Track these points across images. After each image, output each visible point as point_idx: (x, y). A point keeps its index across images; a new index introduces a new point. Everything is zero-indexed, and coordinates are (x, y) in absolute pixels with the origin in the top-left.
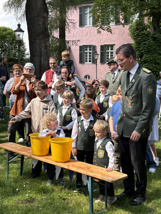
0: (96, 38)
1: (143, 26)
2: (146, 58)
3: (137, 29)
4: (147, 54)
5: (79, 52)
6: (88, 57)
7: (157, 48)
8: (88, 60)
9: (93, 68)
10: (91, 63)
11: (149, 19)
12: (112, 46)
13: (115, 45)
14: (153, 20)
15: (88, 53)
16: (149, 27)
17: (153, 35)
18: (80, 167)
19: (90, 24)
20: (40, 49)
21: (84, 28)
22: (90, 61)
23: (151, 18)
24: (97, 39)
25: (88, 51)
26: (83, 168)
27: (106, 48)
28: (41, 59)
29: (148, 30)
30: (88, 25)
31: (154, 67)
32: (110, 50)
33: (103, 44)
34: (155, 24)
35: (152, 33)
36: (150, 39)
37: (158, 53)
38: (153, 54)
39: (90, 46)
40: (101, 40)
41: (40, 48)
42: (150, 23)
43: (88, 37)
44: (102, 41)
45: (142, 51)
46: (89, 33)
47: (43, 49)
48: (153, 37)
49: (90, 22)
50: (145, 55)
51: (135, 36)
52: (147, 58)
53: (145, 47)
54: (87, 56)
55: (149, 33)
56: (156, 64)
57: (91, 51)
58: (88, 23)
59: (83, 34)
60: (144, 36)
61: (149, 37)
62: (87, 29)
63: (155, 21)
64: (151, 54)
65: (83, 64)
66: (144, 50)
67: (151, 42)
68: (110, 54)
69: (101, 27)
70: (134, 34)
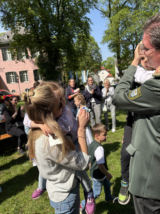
0: (16, 67)
5: (5, 76)
6: (12, 79)
8: (12, 81)
9: (16, 85)
10: (15, 82)
12: (26, 72)
13: (28, 71)
15: (12, 77)
19: (10, 59)
21: (6, 62)
22: (14, 81)
25: (12, 75)
27: (23, 73)
30: (9, 60)
32: (25, 74)
34: (50, 57)
40: (19, 68)
43: (10, 67)
46: (10, 64)
49: (10, 57)
50: (47, 75)
57: (14, 75)
58: (9, 58)
59: (7, 65)
60: (44, 64)
62: (9, 62)
63: (50, 55)
64: (50, 74)
65: (10, 83)
67: (49, 68)
68: (26, 76)
70: (39, 64)
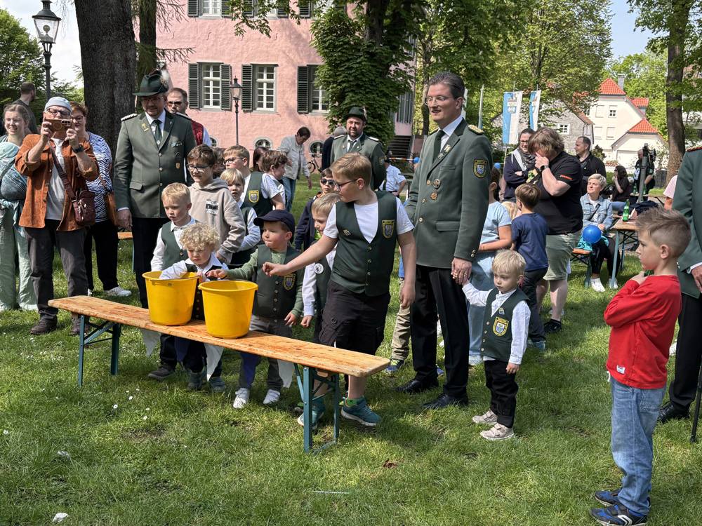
0: (232, 46)
1: (344, 24)
2: (352, 101)
3: (331, 31)
4: (356, 93)
5: (187, 79)
6: (211, 93)
7: (377, 80)
8: (211, 100)
9: (223, 120)
10: (219, 107)
11: (360, 8)
12: (270, 69)
13: (277, 65)
14: (368, 11)
15: (211, 83)
16: (359, 27)
17: (368, 46)
18: (280, 348)
19: (215, 12)
20: (112, 67)
21: (199, 21)
22: (216, 103)
23: (365, 6)
24: (234, 48)
25: (211, 77)
26: (285, 349)
27: (257, 73)
28: (114, 93)
29: (357, 34)
30: (211, 14)
31: (370, 124)
32: (265, 79)
33: (248, 63)
34: (373, 21)
35: (366, 42)
36: (360, 56)
37: (381, 91)
38: (367, 93)
39: (216, 67)
40: (242, 53)
41: (111, 64)
42: (362, 18)
43: (212, 43)
44: (245, 55)
45: (344, 85)
46: (213, 32)
47: (118, 67)
48: (368, 53)
49: (215, 4)
51: (327, 48)
52: (355, 101)
53: (350, 74)
54: (208, 90)
55: (359, 43)
56: (375, 118)
57: (219, 79)
58: (211, 7)
59: (199, 35)
60: (347, 49)
61: (359, 51)
62: (209, 23)
63: (374, 14)
64: (363, 92)
65: (199, 109)
66: (349, 81)
67: (365, 65)
68: (265, 89)
69: (245, 20)
70: (325, 42)
